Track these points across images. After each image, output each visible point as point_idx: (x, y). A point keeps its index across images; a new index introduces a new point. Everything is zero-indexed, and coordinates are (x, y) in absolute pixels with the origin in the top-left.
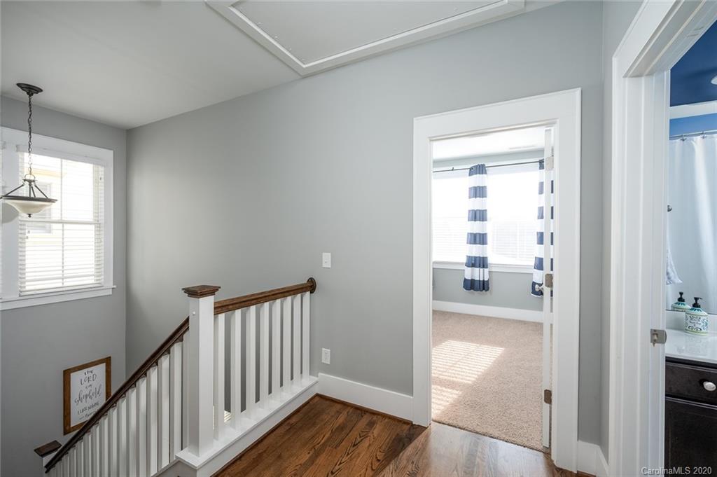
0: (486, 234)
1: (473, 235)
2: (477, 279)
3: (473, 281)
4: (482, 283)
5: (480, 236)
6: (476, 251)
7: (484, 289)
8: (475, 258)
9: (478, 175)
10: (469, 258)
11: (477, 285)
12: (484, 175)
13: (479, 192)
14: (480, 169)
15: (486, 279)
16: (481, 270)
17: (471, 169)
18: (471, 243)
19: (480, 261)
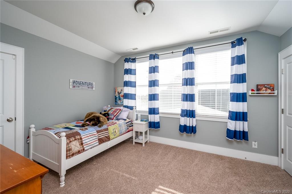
0: (194, 94)
1: (185, 96)
2: (188, 125)
3: (185, 126)
4: (191, 128)
5: (190, 96)
6: (187, 106)
7: (192, 132)
8: (187, 110)
9: (188, 54)
10: (183, 111)
11: (188, 129)
12: (193, 54)
13: (189, 66)
14: (190, 51)
15: (194, 126)
16: (191, 119)
17: (184, 51)
18: (183, 101)
19: (190, 113)
